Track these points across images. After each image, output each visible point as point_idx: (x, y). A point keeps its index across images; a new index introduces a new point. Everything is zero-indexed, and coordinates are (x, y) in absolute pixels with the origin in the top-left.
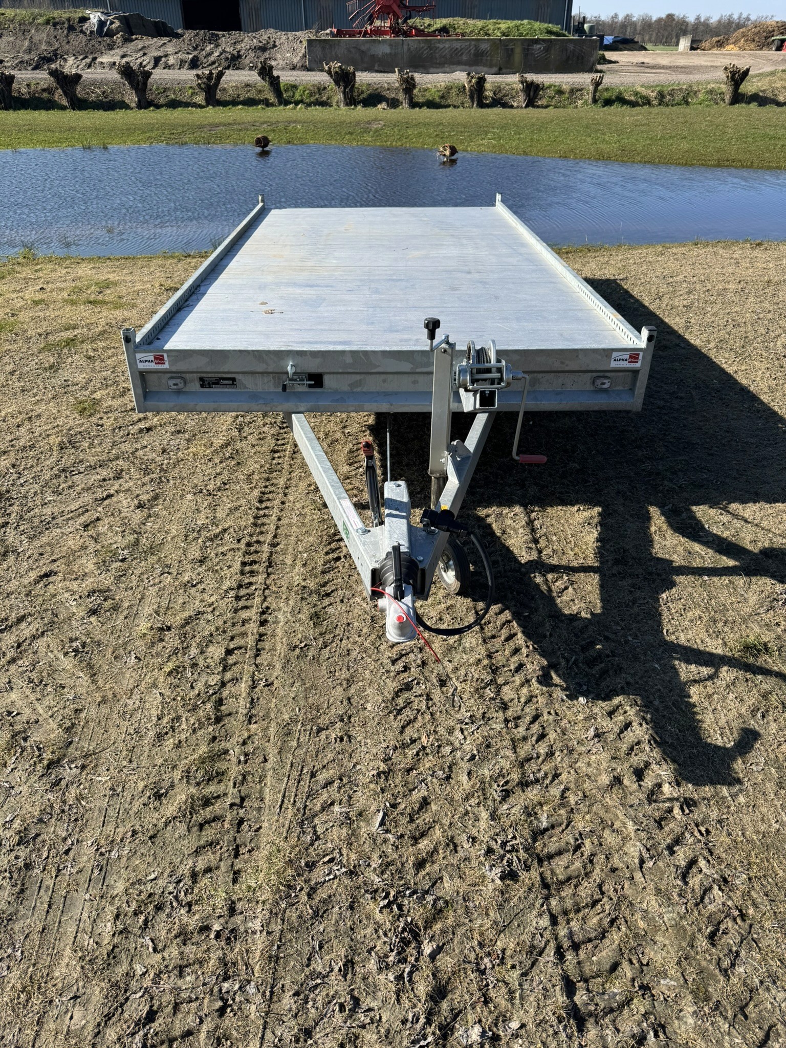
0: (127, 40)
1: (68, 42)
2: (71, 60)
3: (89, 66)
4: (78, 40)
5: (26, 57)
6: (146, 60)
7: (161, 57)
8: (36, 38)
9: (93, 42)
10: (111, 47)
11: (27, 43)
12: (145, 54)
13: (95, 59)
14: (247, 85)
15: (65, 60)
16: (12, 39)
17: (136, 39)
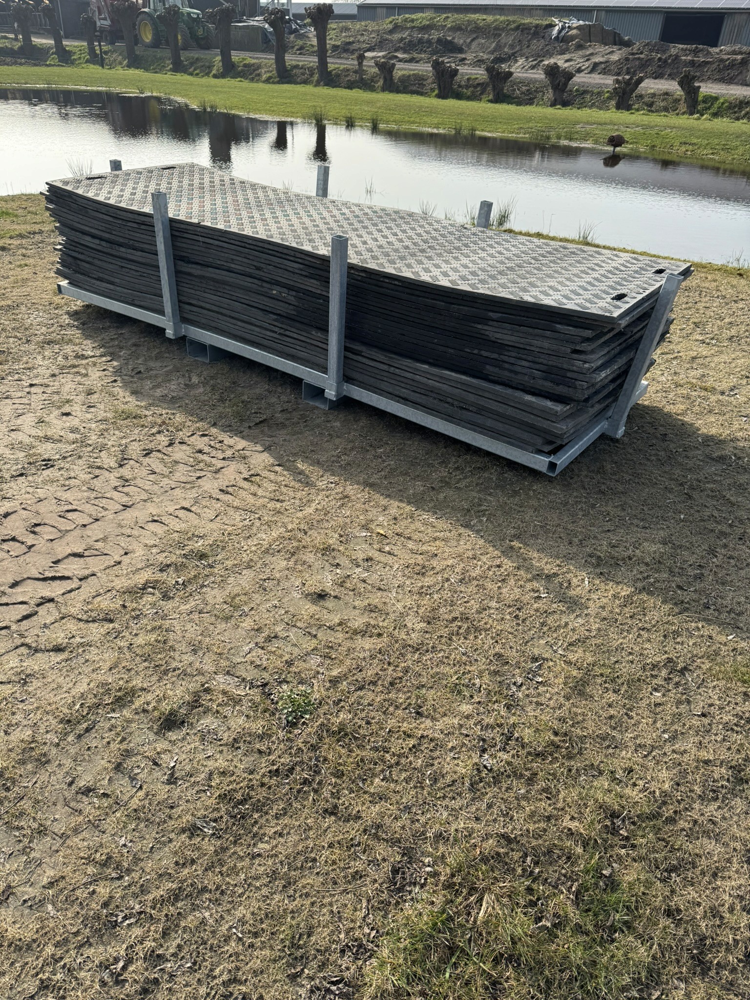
0: (580, 47)
1: (528, 47)
2: (521, 61)
3: (533, 67)
4: (537, 45)
5: (485, 57)
6: (587, 64)
7: (601, 63)
8: (503, 41)
9: (549, 47)
10: (562, 53)
11: (494, 45)
12: (588, 60)
13: (543, 61)
14: (667, 94)
15: (516, 61)
16: (483, 41)
17: (590, 46)
